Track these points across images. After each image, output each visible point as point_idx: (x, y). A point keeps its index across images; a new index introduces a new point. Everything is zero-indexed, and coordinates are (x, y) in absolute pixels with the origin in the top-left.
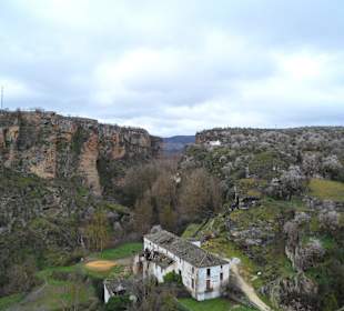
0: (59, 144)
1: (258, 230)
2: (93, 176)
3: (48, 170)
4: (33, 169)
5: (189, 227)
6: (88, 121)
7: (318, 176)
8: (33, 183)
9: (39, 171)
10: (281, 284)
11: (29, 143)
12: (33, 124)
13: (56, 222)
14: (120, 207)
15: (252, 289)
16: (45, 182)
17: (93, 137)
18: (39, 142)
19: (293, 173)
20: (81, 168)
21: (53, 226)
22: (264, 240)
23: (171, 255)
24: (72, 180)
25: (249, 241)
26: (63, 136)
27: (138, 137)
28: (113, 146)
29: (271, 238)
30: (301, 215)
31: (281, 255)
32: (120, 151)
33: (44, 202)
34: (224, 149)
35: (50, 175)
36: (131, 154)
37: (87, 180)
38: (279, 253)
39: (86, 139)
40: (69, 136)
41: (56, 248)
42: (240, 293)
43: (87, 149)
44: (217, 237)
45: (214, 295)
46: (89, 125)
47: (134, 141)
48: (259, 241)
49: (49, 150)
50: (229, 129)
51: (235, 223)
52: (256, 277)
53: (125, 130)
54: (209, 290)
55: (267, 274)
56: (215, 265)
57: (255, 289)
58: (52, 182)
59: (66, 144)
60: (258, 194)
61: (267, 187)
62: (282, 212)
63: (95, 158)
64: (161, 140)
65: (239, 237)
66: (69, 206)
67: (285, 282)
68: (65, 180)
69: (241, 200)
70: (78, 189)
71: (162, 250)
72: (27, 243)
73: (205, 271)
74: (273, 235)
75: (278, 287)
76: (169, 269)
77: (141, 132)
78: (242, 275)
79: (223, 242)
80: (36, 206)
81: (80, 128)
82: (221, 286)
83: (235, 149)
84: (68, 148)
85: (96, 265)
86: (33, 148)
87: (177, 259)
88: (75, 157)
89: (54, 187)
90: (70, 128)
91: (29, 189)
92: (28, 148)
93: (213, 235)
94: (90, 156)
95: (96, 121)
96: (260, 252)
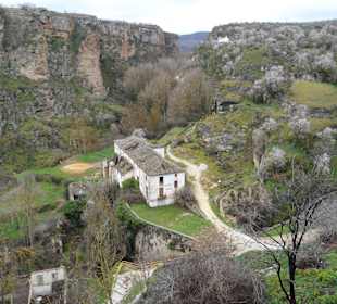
0: (54, 43)
1: (230, 137)
2: (94, 76)
3: (39, 71)
4: (22, 71)
5: (171, 131)
6: (84, 17)
7: (309, 77)
8: (23, 86)
9: (29, 72)
10: (232, 195)
11: (15, 43)
12: (17, 22)
13: (50, 125)
14: (119, 109)
15: (207, 197)
16: (37, 85)
17: (91, 35)
18: (25, 42)
19: (274, 75)
20: (80, 69)
21: (46, 128)
22: (235, 146)
23: (131, 161)
24: (71, 81)
25: (221, 148)
26: (58, 34)
27: (149, 34)
28: (121, 44)
29: (242, 145)
31: (249, 162)
32: (129, 50)
33: (36, 105)
34: (229, 47)
35: (40, 77)
36: (142, 53)
37: (87, 81)
38: (246, 160)
39: (83, 38)
40: (65, 35)
41: (46, 149)
42: (194, 201)
43: (85, 48)
44: (191, 142)
45: (168, 202)
46: (87, 22)
47: (145, 39)
48: (230, 147)
49: (37, 51)
50: (247, 23)
51: (208, 129)
52: (215, 185)
53: (135, 27)
54: (162, 197)
55: (226, 183)
56: (170, 173)
57: (211, 197)
58: (46, 84)
59: (63, 44)
60: (237, 98)
61: (249, 89)
62: (257, 118)
63: (96, 57)
64: (176, 37)
65: (211, 142)
66: (64, 107)
67: (236, 193)
68: (63, 82)
69: (219, 103)
70: (77, 91)
71: (125, 155)
72: (17, 145)
73: (157, 179)
74: (244, 142)
75: (227, 197)
76: (128, 176)
77: (153, 29)
78: (202, 183)
79: (195, 148)
80: (28, 109)
81: (77, 25)
82: (176, 194)
83: (241, 46)
84: (65, 48)
85: (73, 167)
86: (20, 49)
87: (135, 166)
88: (73, 57)
89: (46, 89)
90: (65, 26)
91: (20, 91)
92: (14, 48)
93: (186, 141)
94: (90, 56)
95: (93, 17)
96: (229, 159)
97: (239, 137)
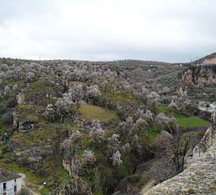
1: (39, 149)
7: (83, 102)
10: (66, 188)
22: (44, 156)
25: (32, 159)
29: (50, 154)
30: (76, 133)
48: (40, 158)
51: (18, 145)
52: (42, 187)
55: (51, 183)
56: (11, 179)
60: (36, 118)
61: (43, 111)
62: (57, 133)
65: (22, 156)
67: (69, 186)
69: (20, 124)
73: (2, 185)
74: (51, 152)
79: (7, 162)
96: (41, 167)
97: (46, 148)
